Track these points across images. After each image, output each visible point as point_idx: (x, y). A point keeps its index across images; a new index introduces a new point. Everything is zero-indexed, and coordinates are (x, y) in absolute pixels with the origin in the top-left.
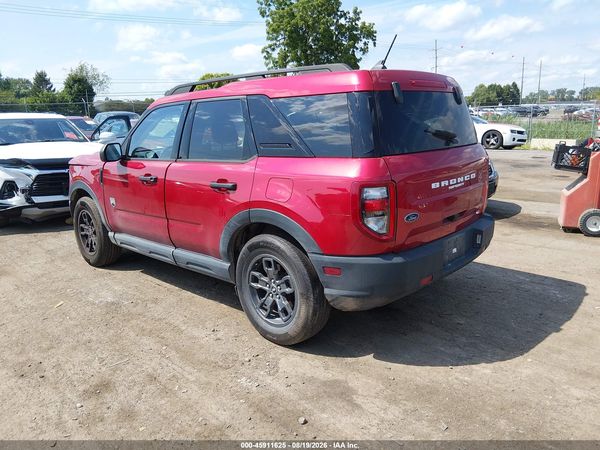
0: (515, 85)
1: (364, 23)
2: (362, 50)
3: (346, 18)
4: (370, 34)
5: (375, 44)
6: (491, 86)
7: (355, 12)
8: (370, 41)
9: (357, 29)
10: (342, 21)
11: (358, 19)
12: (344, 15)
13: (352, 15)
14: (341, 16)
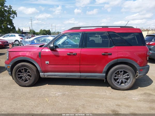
0: (49, 30)
1: (13, 10)
2: (12, 17)
3: (7, 8)
4: (15, 13)
5: (17, 16)
6: (44, 30)
7: (10, 6)
8: (15, 15)
9: (11, 11)
10: (6, 8)
11: (11, 9)
12: (7, 7)
13: (9, 7)
14: (5, 7)
